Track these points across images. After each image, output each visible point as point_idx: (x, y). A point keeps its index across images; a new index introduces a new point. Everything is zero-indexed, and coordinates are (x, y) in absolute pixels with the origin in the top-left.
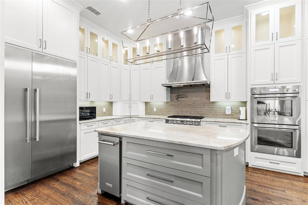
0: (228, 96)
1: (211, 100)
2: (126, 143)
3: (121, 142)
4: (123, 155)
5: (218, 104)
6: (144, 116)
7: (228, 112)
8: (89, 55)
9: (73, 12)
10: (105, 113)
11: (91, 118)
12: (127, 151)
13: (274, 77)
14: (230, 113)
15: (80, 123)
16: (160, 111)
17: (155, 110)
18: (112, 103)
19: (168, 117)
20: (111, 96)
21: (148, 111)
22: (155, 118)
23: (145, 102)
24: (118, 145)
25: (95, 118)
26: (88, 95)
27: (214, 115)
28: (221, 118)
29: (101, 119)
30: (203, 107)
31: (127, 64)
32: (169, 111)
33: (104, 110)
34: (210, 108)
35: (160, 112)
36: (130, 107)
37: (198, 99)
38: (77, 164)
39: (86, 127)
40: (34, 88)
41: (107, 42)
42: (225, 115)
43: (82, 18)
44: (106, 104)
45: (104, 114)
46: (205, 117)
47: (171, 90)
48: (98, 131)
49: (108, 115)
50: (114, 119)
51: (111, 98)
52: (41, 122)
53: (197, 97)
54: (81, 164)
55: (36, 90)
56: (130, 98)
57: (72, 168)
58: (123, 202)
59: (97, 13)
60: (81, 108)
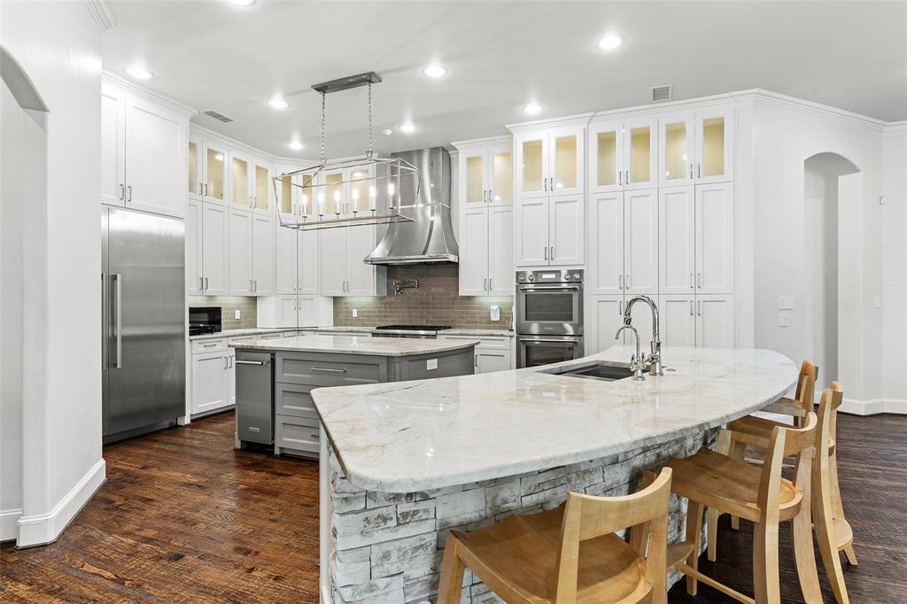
0: (488, 286)
1: (461, 293)
2: (281, 360)
3: (273, 361)
4: (277, 380)
5: (477, 301)
6: (332, 328)
7: (495, 317)
8: (205, 199)
9: (177, 123)
10: (238, 322)
11: (212, 332)
12: (283, 372)
13: (549, 253)
14: (498, 319)
15: (191, 340)
16: (366, 316)
17: (355, 314)
18: (254, 299)
19: (378, 328)
20: (254, 284)
21: (342, 316)
22: (352, 332)
23: (334, 297)
24: (269, 365)
25: (220, 330)
26: (203, 284)
27: (469, 322)
28: (482, 328)
29: (232, 334)
30: (451, 308)
31: (290, 212)
32: (385, 316)
33: (238, 316)
34: (464, 308)
35: (365, 318)
36: (298, 308)
37: (441, 290)
38: (187, 420)
39: (201, 349)
40: (112, 273)
41: (243, 164)
42: (490, 322)
43: (195, 125)
44: (240, 301)
45: (237, 324)
46: (455, 328)
47: (388, 271)
48: (234, 346)
49: (246, 327)
50: (260, 333)
51: (254, 289)
52: (124, 339)
53: (439, 286)
54: (192, 421)
55: (115, 278)
56: (298, 289)
57: (175, 428)
58: (277, 452)
59: (226, 120)
60: (193, 311)
